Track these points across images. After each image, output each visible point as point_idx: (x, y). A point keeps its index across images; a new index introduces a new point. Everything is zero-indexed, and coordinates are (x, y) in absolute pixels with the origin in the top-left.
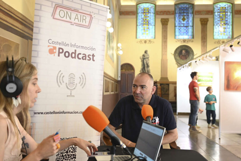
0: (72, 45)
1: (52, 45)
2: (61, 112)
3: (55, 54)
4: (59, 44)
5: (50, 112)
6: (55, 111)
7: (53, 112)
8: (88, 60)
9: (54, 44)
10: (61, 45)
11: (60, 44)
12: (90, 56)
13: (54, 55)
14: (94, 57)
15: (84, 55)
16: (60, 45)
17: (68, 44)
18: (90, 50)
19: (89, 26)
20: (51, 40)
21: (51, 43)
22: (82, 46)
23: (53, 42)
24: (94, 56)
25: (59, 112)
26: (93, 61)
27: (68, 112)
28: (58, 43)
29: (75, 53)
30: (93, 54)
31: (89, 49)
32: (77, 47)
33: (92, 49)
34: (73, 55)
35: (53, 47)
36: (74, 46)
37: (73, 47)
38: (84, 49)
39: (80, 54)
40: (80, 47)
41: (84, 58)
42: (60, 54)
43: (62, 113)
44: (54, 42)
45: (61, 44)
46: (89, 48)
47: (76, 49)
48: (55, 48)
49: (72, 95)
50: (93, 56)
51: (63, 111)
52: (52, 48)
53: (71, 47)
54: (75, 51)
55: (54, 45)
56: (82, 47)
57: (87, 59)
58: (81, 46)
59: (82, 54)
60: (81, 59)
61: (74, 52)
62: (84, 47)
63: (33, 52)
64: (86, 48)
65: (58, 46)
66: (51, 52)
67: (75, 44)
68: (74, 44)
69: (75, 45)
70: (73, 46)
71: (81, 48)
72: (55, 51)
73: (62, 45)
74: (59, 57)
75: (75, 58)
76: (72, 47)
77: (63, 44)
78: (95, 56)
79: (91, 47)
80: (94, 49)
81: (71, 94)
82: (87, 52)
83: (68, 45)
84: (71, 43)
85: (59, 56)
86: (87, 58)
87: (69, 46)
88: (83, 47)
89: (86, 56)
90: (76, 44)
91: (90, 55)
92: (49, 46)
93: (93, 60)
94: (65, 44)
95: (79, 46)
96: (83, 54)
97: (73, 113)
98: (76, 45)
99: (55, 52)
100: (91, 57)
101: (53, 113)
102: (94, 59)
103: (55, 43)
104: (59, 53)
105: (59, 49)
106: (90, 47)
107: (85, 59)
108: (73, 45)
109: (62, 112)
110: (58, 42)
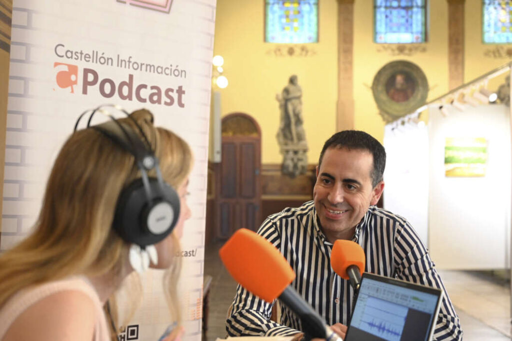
0: (122, 61)
1: (65, 60)
3: (74, 86)
4: (85, 57)
8: (166, 103)
9: (72, 57)
10: (91, 60)
11: (87, 56)
12: (170, 93)
13: (72, 89)
14: (183, 96)
15: (155, 91)
16: (89, 61)
17: (109, 57)
18: (171, 75)
19: (168, 7)
20: (63, 46)
21: (64, 54)
22: (149, 65)
23: (70, 54)
24: (184, 92)
26: (179, 107)
28: (83, 56)
29: (130, 85)
30: (180, 88)
31: (168, 71)
32: (136, 66)
33: (176, 73)
34: (125, 91)
35: (69, 66)
36: (127, 63)
37: (125, 67)
38: (154, 71)
39: (145, 86)
40: (144, 67)
41: (155, 98)
42: (89, 87)
44: (72, 52)
45: (90, 57)
46: (168, 68)
47: (131, 71)
48: (73, 69)
50: (180, 91)
52: (66, 69)
53: (118, 66)
54: (131, 77)
55: (72, 62)
56: (149, 67)
57: (163, 102)
58: (147, 65)
59: (149, 88)
60: (148, 100)
61: (127, 81)
62: (156, 68)
63: (11, 82)
64: (159, 70)
65: (82, 65)
66: (64, 80)
67: (130, 57)
68: (127, 60)
69: (129, 62)
70: (123, 63)
71: (146, 70)
72: (73, 78)
73: (93, 62)
74: (85, 95)
75: (130, 97)
76: (121, 66)
77: (95, 57)
78: (186, 92)
79: (173, 68)
80: (181, 73)
82: (165, 82)
83: (110, 61)
84: (118, 56)
85: (85, 92)
86: (164, 99)
87: (112, 65)
88: (152, 68)
89: (159, 94)
90: (131, 60)
91: (172, 90)
92: (56, 64)
93: (181, 105)
94: (101, 58)
95: (142, 65)
96: (152, 88)
98: (132, 60)
99: (75, 82)
100: (175, 95)
102: (183, 102)
103: (74, 56)
104: (86, 83)
105: (87, 71)
106: (170, 67)
107: (159, 101)
108: (125, 61)
110: (81, 53)
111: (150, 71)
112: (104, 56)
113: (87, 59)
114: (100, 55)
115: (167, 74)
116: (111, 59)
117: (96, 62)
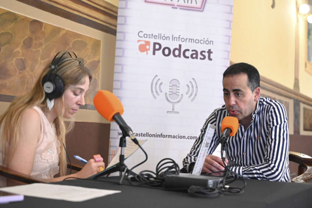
0: (175, 38)
1: (143, 39)
2: (158, 135)
3: (148, 51)
4: (154, 37)
5: (142, 134)
6: (148, 133)
7: (146, 134)
8: (201, 59)
9: (147, 37)
10: (158, 38)
11: (155, 37)
12: (203, 53)
13: (147, 53)
14: (211, 54)
15: (194, 52)
16: (156, 39)
17: (168, 36)
18: (204, 43)
19: (202, 8)
20: (142, 32)
21: (143, 36)
22: (191, 39)
23: (146, 36)
24: (212, 52)
25: (155, 134)
26: (209, 61)
27: (168, 136)
28: (153, 36)
29: (180, 50)
30: (210, 50)
31: (202, 42)
32: (183, 40)
33: (207, 42)
34: (177, 53)
35: (146, 42)
36: (178, 39)
37: (177, 40)
38: (194, 42)
39: (188, 50)
40: (188, 40)
41: (194, 56)
42: (156, 52)
43: (159, 137)
44: (147, 35)
45: (157, 37)
46: (202, 40)
47: (180, 43)
48: (148, 43)
49: (175, 111)
50: (210, 52)
51: (162, 134)
52: (143, 43)
53: (173, 40)
54: (180, 46)
55: (147, 39)
56: (190, 40)
57: (199, 58)
58: (189, 39)
59: (190, 51)
60: (190, 57)
61: (178, 48)
62: (195, 40)
63: (117, 50)
64: (198, 41)
65: (152, 41)
67: (180, 36)
68: (178, 37)
69: (179, 38)
71: (189, 42)
72: (148, 47)
73: (159, 39)
74: (154, 56)
75: (179, 56)
76: (174, 40)
77: (160, 36)
78: (213, 53)
79: (205, 40)
80: (211, 42)
81: (173, 109)
82: (199, 48)
83: (168, 38)
84: (173, 35)
85: (154, 54)
86: (200, 56)
87: (169, 40)
88: (193, 41)
89: (197, 54)
90: (180, 37)
91: (205, 52)
92: (139, 41)
93: (210, 59)
94: (163, 37)
95: (186, 39)
96: (193, 51)
97: (177, 138)
98: (181, 37)
99: (149, 49)
100: (206, 54)
101: (146, 136)
102: (211, 57)
103: (148, 36)
104: (155, 50)
105: (155, 44)
106: (203, 40)
107: (197, 58)
109: (160, 134)
110: (152, 35)
111: (191, 42)
112: (165, 36)
113: (155, 38)
114: (162, 35)
115: (202, 43)
116: (169, 37)
117: (161, 39)
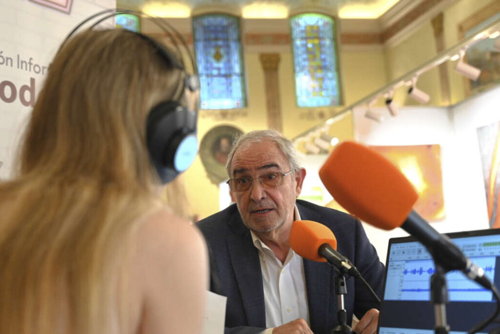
0: (22, 62)
17: (8, 56)
19: (68, 7)
29: (32, 90)
32: (37, 69)
34: (27, 96)
36: (28, 65)
37: (26, 69)
47: (33, 75)
53: (18, 67)
54: (33, 81)
61: (29, 84)
67: (31, 59)
68: (28, 61)
69: (30, 64)
70: (24, 64)
76: (22, 68)
83: (9, 61)
84: (18, 56)
87: (12, 65)
90: (32, 62)
95: (44, 68)
98: (34, 62)
108: (25, 62)
116: (11, 59)
